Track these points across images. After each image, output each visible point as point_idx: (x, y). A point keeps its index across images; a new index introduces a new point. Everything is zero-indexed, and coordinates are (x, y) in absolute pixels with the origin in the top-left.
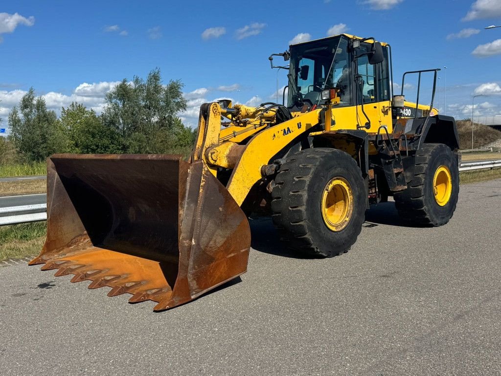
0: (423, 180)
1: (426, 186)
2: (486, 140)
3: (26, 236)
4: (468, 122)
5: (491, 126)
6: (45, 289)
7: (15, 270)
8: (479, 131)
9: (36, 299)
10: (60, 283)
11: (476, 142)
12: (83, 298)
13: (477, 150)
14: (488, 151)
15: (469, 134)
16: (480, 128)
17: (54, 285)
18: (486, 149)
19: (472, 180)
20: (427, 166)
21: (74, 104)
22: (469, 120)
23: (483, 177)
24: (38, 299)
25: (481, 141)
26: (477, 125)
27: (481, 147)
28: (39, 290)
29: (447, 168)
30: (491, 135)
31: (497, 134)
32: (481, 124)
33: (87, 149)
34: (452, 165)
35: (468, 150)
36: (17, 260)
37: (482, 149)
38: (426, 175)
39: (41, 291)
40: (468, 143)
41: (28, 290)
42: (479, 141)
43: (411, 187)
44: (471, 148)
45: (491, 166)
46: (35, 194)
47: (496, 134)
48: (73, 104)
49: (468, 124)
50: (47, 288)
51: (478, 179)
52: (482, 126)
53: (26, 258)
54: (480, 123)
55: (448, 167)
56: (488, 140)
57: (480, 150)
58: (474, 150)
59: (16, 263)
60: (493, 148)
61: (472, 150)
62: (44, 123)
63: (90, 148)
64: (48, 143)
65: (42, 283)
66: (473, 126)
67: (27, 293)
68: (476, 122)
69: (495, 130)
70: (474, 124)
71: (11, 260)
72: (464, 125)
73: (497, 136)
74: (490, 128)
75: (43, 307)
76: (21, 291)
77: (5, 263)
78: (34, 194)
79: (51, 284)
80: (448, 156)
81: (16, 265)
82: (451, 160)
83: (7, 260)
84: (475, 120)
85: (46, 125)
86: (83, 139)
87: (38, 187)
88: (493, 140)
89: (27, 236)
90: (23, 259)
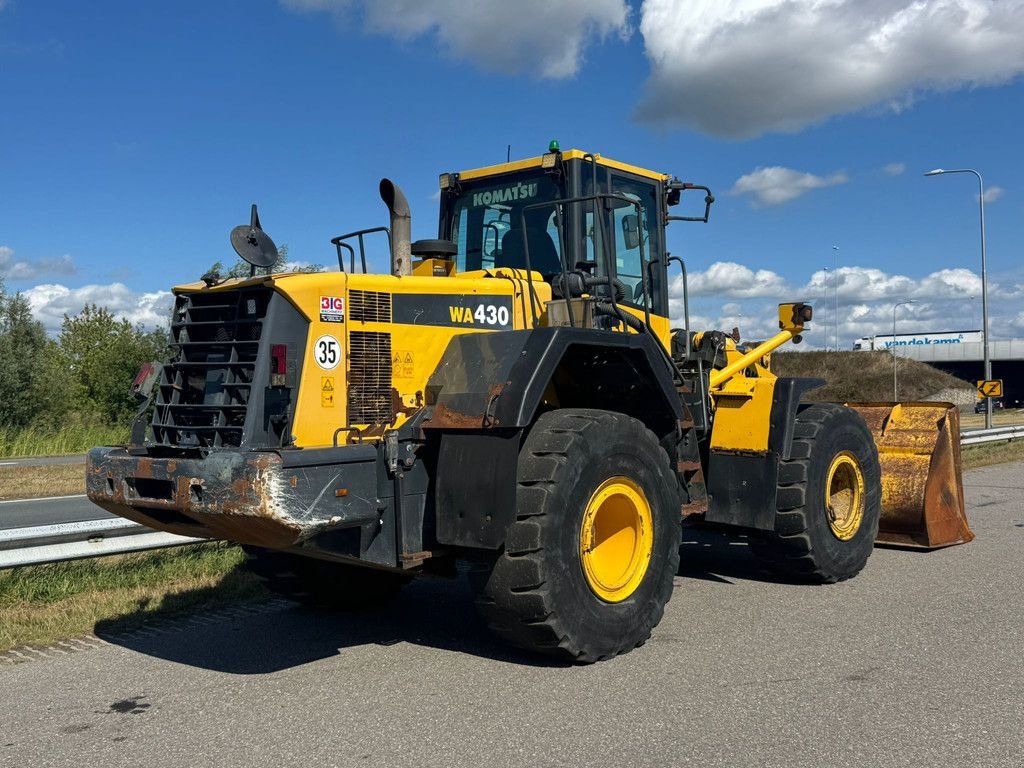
2: (921, 390)
3: (44, 593)
4: (885, 355)
5: (930, 363)
6: (128, 714)
7: (46, 671)
8: (907, 372)
9: (117, 739)
10: (160, 701)
11: (903, 393)
12: (223, 735)
15: (889, 378)
16: (909, 366)
17: (147, 706)
21: (90, 307)
22: (887, 351)
24: (123, 739)
25: (912, 391)
26: (901, 360)
28: (118, 716)
30: (930, 381)
32: (910, 359)
33: (120, 401)
36: (42, 648)
39: (124, 720)
40: (886, 395)
41: (91, 718)
42: (909, 393)
46: (27, 498)
47: (940, 379)
48: (87, 308)
49: (885, 359)
50: (135, 712)
52: (912, 362)
53: (61, 643)
54: (908, 357)
56: (926, 392)
59: (41, 653)
62: (25, 348)
63: (126, 401)
64: (32, 389)
65: (118, 701)
66: (896, 363)
67: (93, 725)
68: (901, 355)
69: (937, 371)
70: (898, 359)
71: (28, 648)
72: (877, 360)
73: (943, 382)
74: (927, 367)
75: (140, 756)
76: (76, 721)
77: (16, 655)
78: (22, 497)
79: (139, 702)
81: (44, 659)
83: (19, 648)
84: (899, 352)
85: (30, 352)
86: (111, 380)
87: (26, 483)
88: (934, 391)
89: (47, 592)
90: (56, 646)
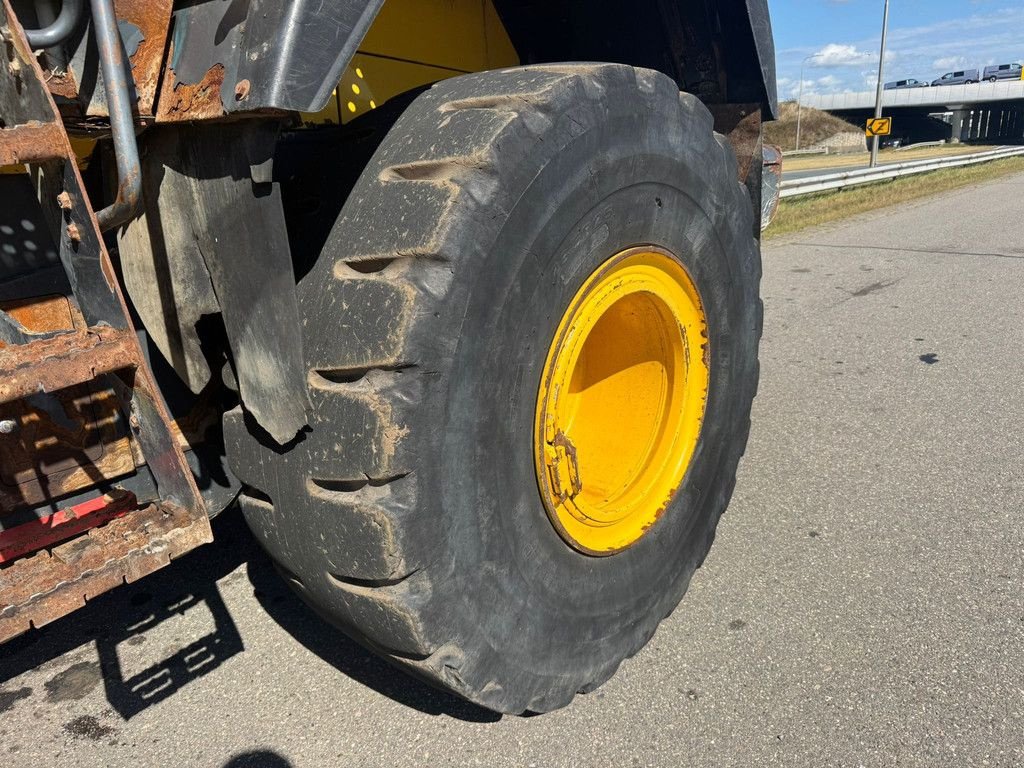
0: (392, 436)
1: (431, 488)
4: (792, 105)
5: (829, 111)
8: (809, 119)
11: (804, 138)
13: (804, 151)
14: (820, 154)
15: (793, 125)
16: (812, 113)
18: (817, 149)
19: (800, 223)
20: (438, 281)
22: (794, 102)
23: (825, 211)
25: (812, 136)
26: (806, 109)
27: (811, 147)
29: (678, 267)
30: (827, 126)
31: (837, 125)
34: (719, 236)
35: (790, 153)
37: (812, 150)
38: (430, 376)
40: (790, 140)
42: (809, 137)
43: (315, 491)
44: (794, 149)
45: (840, 183)
47: (835, 125)
51: (814, 220)
52: (813, 110)
54: (810, 106)
55: (686, 257)
56: (823, 136)
57: (809, 151)
58: (800, 152)
60: (830, 148)
61: (794, 152)
66: (800, 112)
68: (805, 105)
69: (834, 118)
70: (802, 108)
72: (786, 110)
73: (837, 127)
74: (825, 115)
80: (682, 170)
82: (711, 200)
84: (803, 102)
88: (829, 134)
